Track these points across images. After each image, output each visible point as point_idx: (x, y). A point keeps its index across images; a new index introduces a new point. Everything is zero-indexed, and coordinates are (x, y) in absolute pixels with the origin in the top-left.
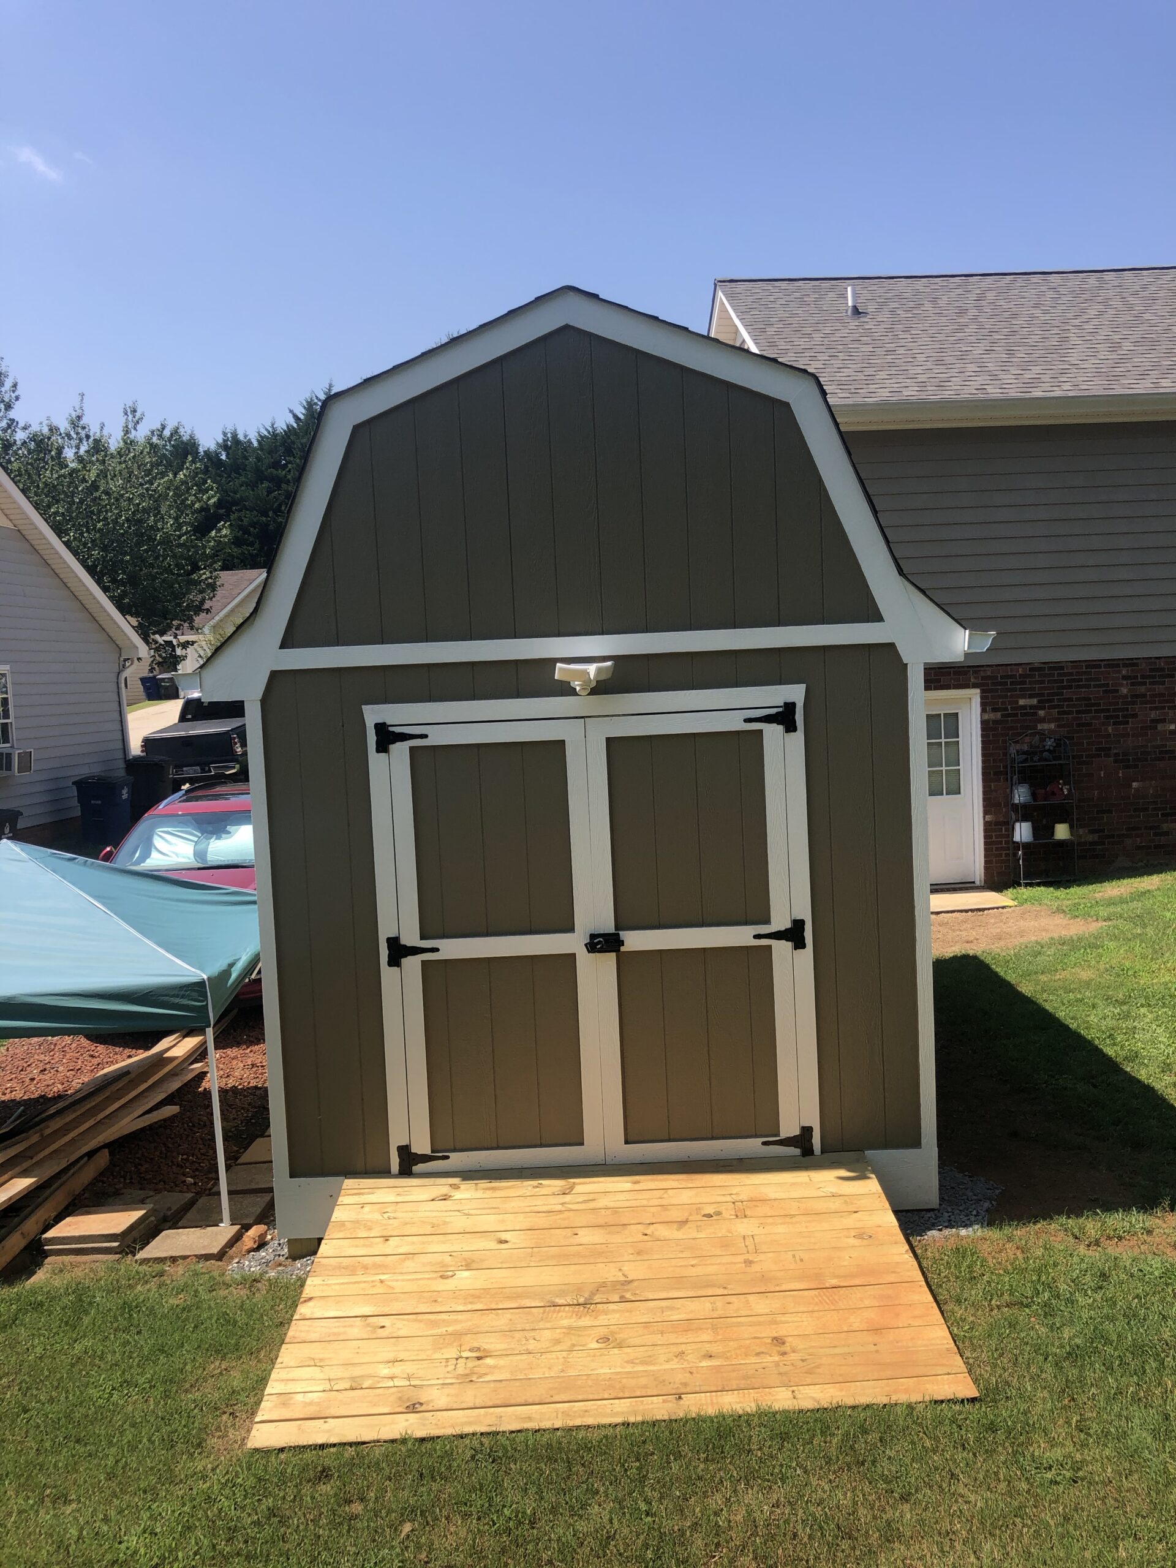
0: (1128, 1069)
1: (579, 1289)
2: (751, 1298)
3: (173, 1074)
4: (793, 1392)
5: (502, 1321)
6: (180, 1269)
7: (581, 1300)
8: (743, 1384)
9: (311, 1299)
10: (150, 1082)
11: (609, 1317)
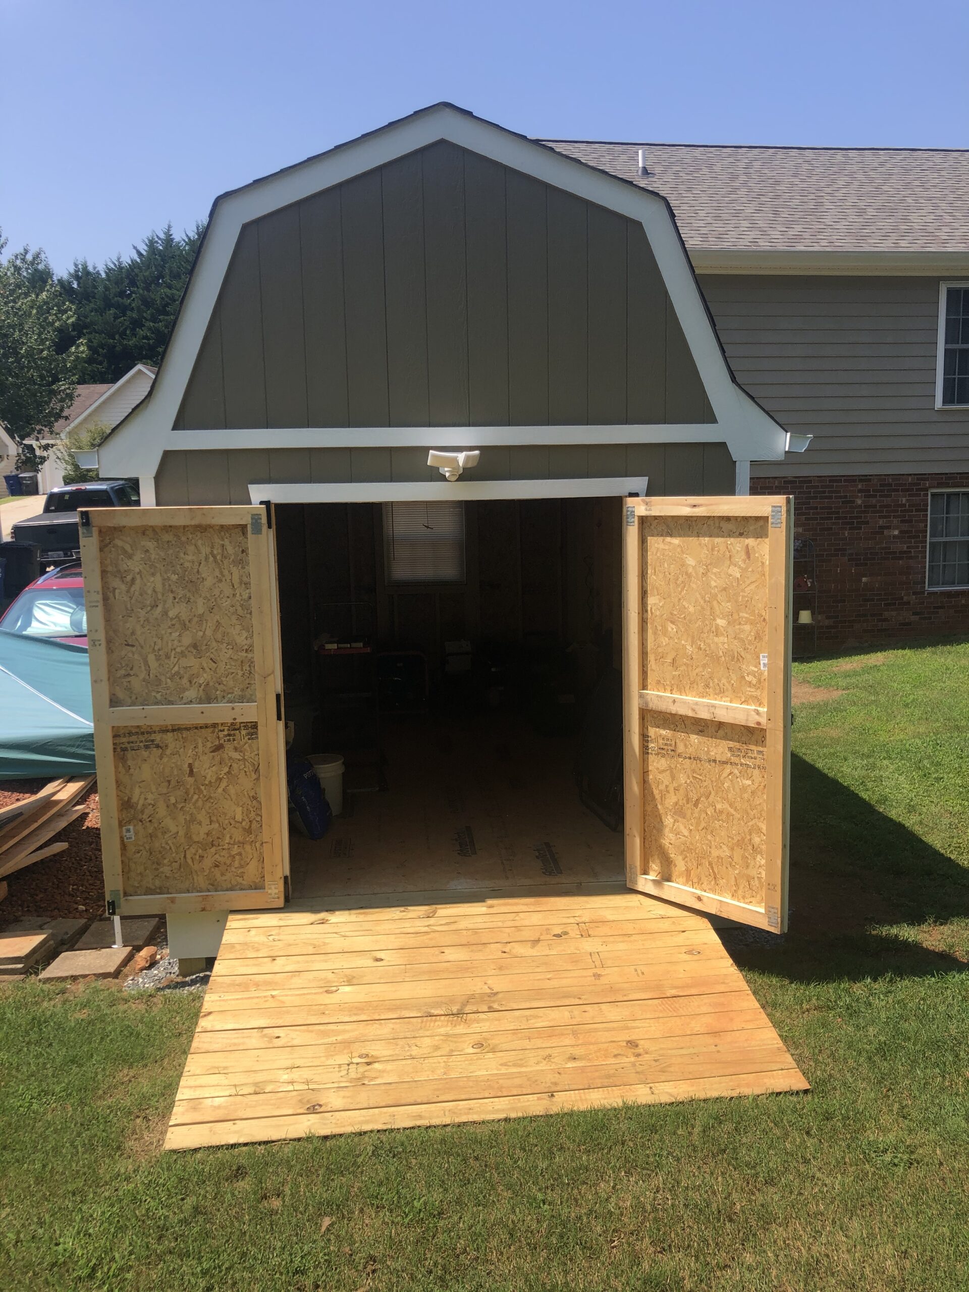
0: (881, 810)
1: (451, 1000)
2: (603, 1006)
3: (60, 815)
4: (651, 1088)
5: (385, 1030)
6: (81, 986)
7: (455, 1011)
8: (606, 1082)
9: (210, 1013)
10: (40, 822)
11: (480, 1025)
